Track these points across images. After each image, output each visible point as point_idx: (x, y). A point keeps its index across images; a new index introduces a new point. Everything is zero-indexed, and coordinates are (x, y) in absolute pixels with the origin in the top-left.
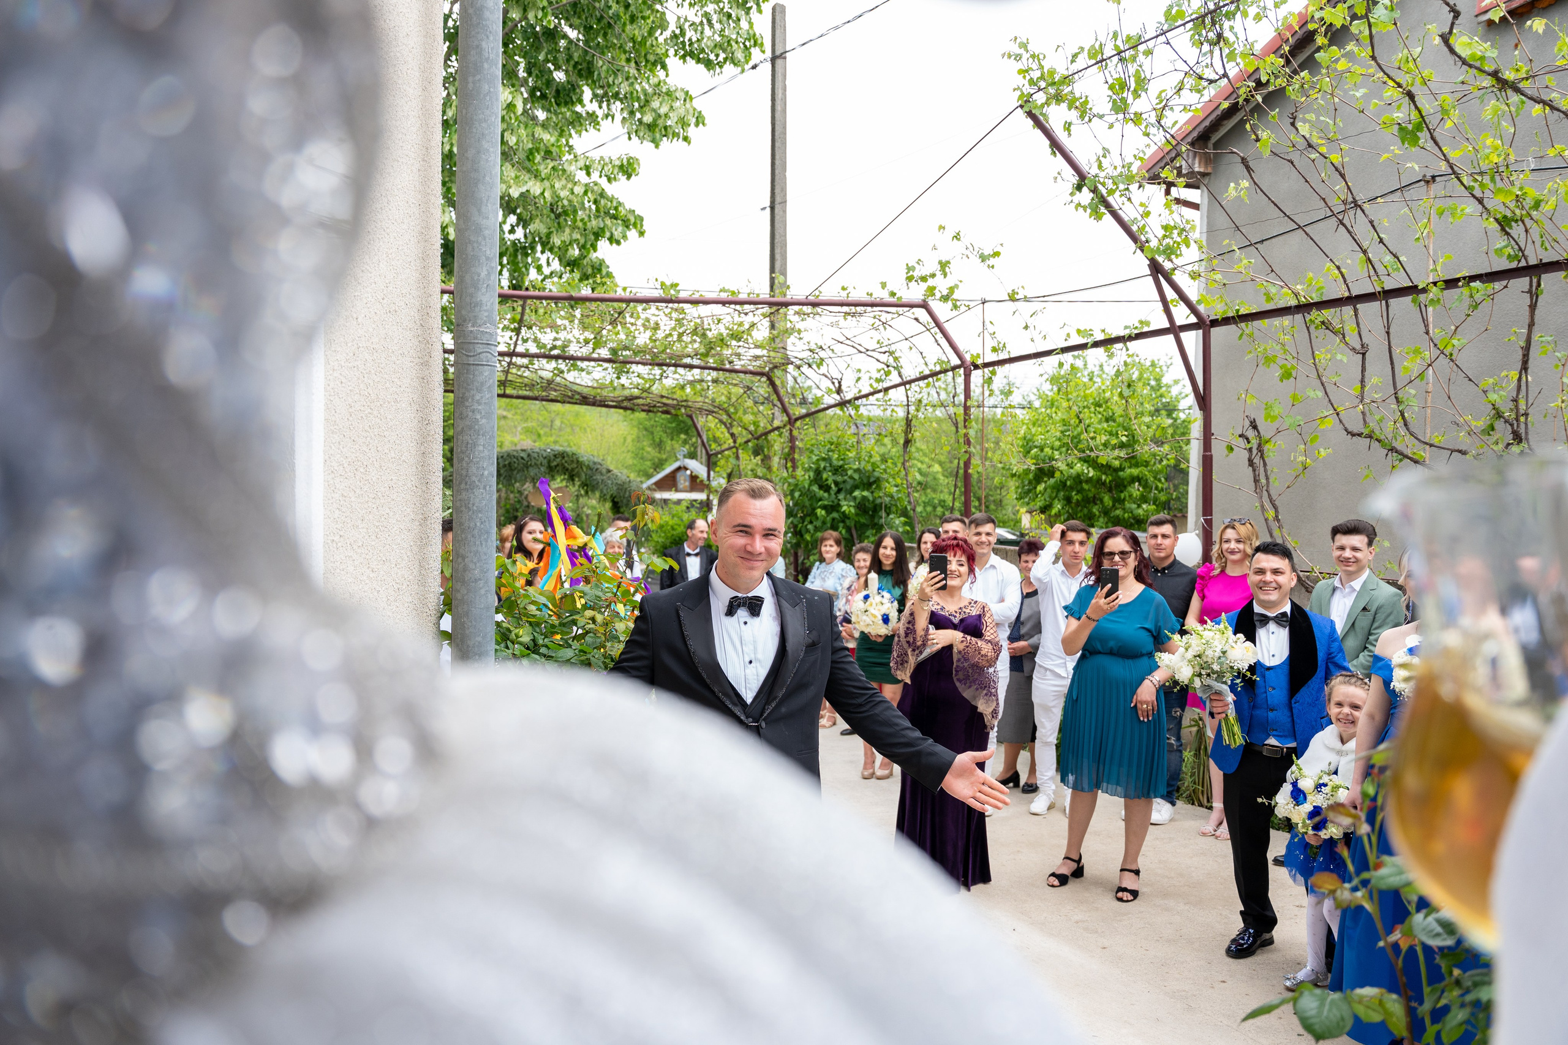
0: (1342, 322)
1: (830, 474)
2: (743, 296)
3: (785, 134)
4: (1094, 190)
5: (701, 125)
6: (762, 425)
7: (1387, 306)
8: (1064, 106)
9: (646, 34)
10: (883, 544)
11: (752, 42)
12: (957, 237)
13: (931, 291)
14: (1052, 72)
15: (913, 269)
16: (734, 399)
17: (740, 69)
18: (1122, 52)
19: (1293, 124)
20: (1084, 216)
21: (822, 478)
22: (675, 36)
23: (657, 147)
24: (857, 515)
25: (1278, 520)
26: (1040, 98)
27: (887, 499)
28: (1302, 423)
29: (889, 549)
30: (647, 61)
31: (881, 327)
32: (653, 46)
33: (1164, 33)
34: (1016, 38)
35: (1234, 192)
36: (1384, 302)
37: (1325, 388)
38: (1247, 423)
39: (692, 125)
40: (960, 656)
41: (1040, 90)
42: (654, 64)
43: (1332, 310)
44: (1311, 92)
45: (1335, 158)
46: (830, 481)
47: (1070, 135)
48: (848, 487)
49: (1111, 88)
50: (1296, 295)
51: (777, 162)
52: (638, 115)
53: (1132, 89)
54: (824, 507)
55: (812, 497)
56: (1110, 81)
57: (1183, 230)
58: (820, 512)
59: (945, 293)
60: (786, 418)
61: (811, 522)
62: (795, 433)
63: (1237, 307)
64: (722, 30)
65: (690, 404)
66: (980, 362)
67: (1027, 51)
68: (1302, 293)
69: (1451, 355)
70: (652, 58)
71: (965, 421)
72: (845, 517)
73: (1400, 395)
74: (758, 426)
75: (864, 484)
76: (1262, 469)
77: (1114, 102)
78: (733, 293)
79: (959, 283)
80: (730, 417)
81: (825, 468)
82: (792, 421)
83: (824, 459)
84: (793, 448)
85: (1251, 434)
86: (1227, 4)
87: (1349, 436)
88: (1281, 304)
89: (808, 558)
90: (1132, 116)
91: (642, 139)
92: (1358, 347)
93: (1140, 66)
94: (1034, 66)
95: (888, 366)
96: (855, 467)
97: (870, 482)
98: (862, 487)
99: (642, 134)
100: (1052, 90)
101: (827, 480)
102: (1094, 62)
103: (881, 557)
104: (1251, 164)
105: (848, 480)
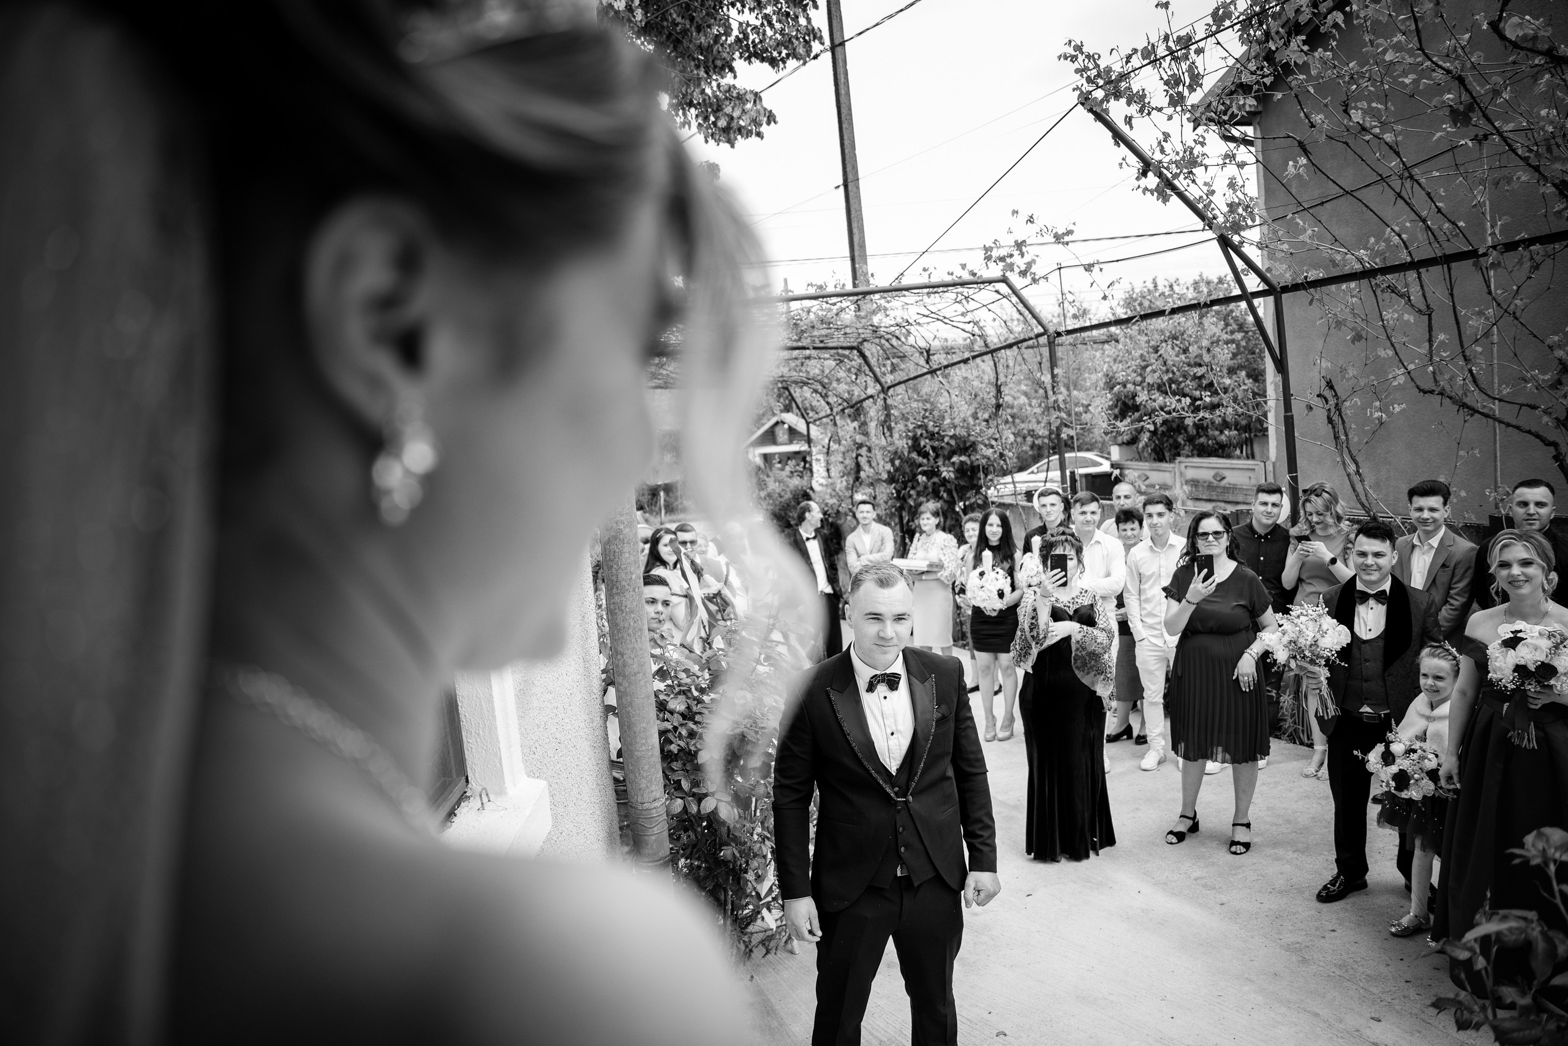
0: (1407, 285)
1: (927, 441)
2: (830, 289)
3: (851, 115)
4: (1160, 175)
5: (772, 123)
6: (856, 393)
7: (1449, 269)
8: (1123, 101)
9: (712, 42)
10: (989, 522)
11: (812, 35)
12: (1031, 220)
13: (1010, 267)
14: (1108, 70)
15: (991, 249)
16: (827, 371)
17: (802, 62)
18: (1174, 52)
19: (1346, 111)
20: (1152, 199)
21: (919, 444)
22: (738, 40)
23: (733, 146)
24: (956, 478)
25: (1360, 475)
26: (1099, 94)
27: (984, 461)
28: (1375, 383)
29: (995, 526)
30: (715, 67)
31: (964, 301)
32: (719, 52)
33: (1213, 34)
34: (1070, 42)
35: (1293, 170)
36: (1445, 266)
37: (1395, 349)
38: (1324, 383)
39: (765, 124)
40: (1078, 646)
41: (1098, 87)
42: (722, 68)
43: (1397, 275)
44: (1361, 81)
45: (1388, 137)
46: (928, 448)
47: (1131, 128)
48: (946, 453)
49: (1167, 83)
50: (1360, 260)
51: (846, 142)
52: (712, 119)
53: (1187, 84)
54: (924, 473)
55: (912, 464)
56: (1166, 77)
57: (1248, 206)
58: (921, 479)
59: (1023, 268)
60: (878, 387)
61: (913, 488)
62: (889, 401)
63: (1305, 274)
64: (783, 29)
65: (786, 379)
66: (1062, 329)
67: (1082, 53)
68: (1366, 259)
69: (1514, 313)
70: (719, 63)
71: (1053, 387)
72: (945, 481)
73: (1467, 353)
74: (853, 395)
75: (961, 449)
76: (1341, 427)
77: (1171, 96)
78: (820, 287)
79: (1036, 258)
80: (825, 387)
81: (921, 435)
82: (885, 390)
83: (919, 427)
84: (888, 415)
85: (1328, 393)
86: (1273, 7)
87: (1422, 394)
88: (1347, 270)
89: (913, 521)
90: (1189, 108)
91: (718, 141)
92: (1423, 308)
93: (1193, 63)
94: (1091, 66)
95: (974, 335)
96: (951, 434)
97: (966, 446)
98: (959, 452)
99: (717, 137)
100: (1111, 87)
101: (925, 447)
102: (1147, 61)
103: (988, 534)
104: (1308, 147)
105: (946, 446)
